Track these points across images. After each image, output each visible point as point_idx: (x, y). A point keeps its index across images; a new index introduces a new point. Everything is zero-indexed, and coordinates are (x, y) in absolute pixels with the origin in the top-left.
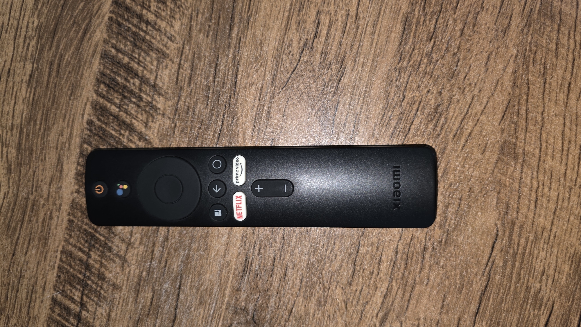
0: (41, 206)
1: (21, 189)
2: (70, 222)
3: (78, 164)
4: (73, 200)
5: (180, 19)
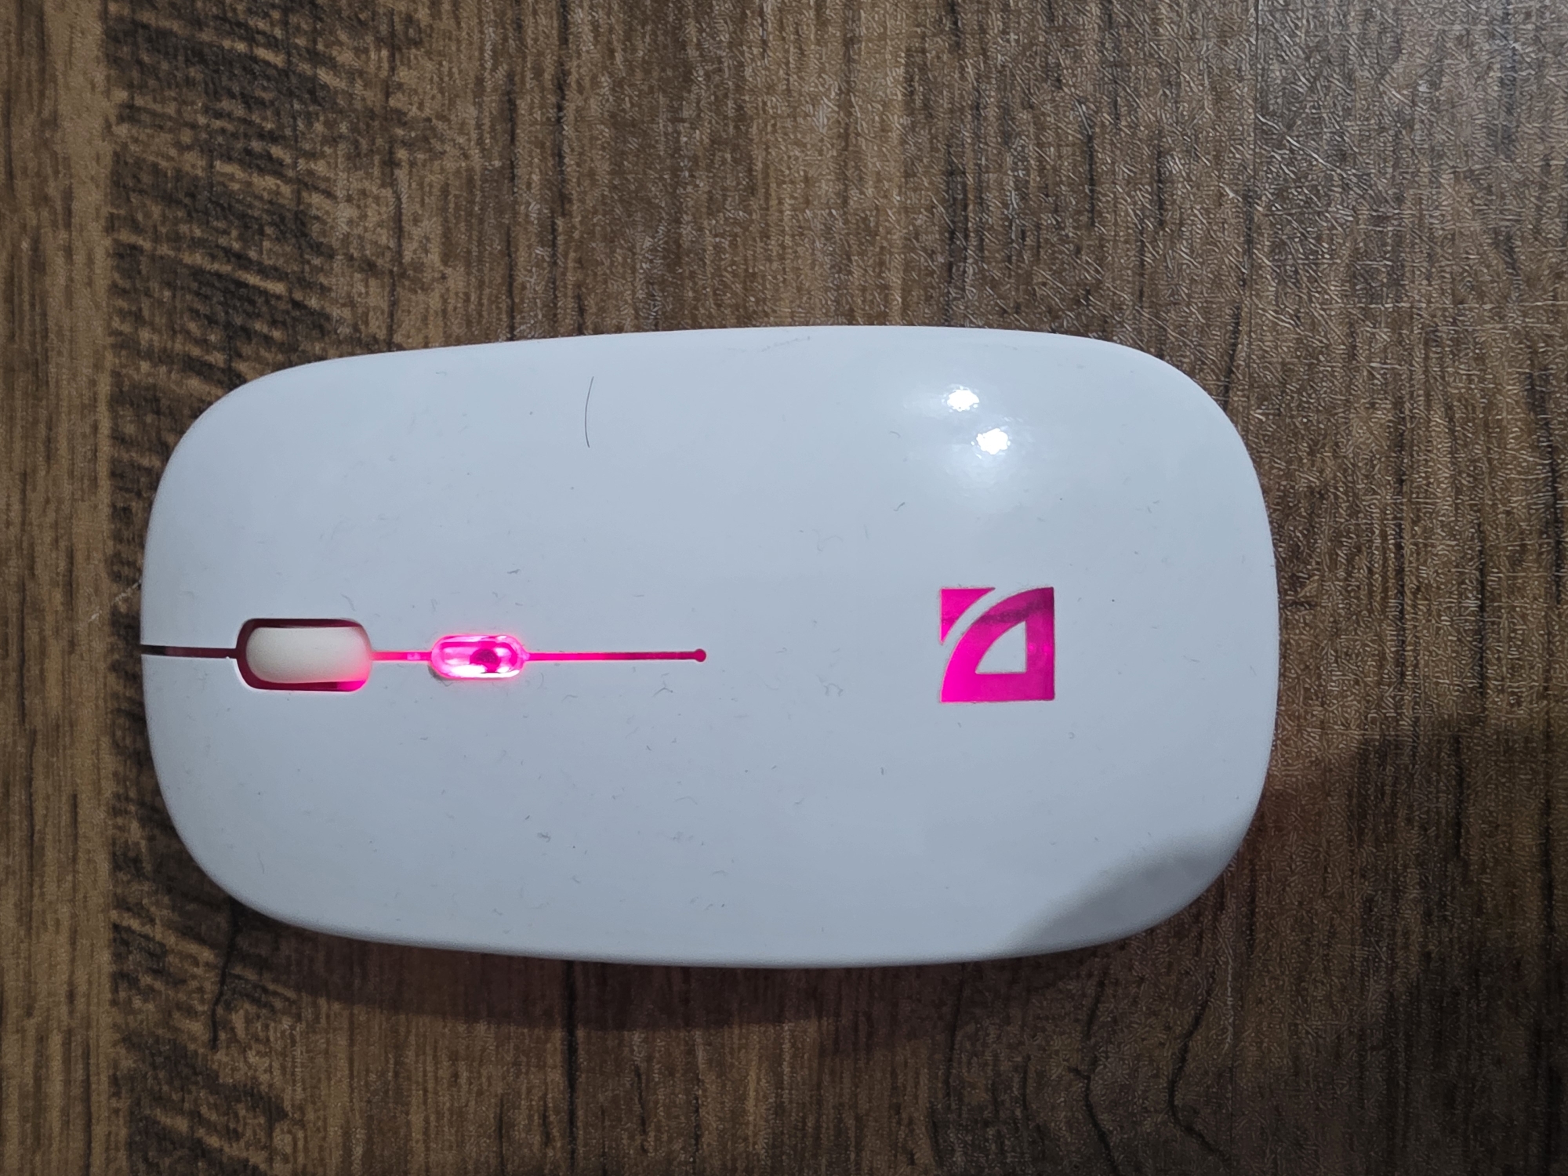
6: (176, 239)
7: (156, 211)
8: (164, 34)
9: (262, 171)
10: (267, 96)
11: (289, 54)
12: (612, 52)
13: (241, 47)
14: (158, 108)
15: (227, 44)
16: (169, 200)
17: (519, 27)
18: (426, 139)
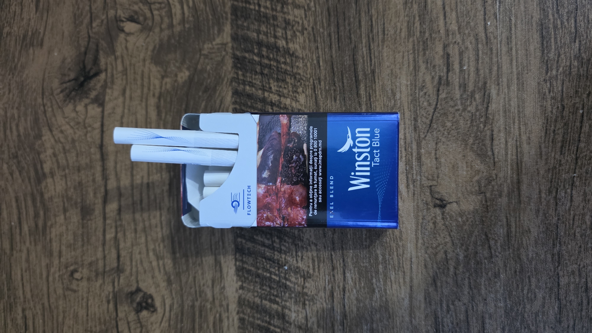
0: (209, 311)
1: (185, 298)
2: (242, 320)
3: (236, 260)
4: (240, 297)
5: (303, 92)
6: (254, 317)
7: (249, 310)
8: (250, 270)
9: (274, 303)
10: (275, 286)
11: (280, 277)
12: (356, 284)
13: (268, 275)
14: (249, 287)
15: (265, 274)
16: (252, 308)
17: (334, 276)
18: (313, 300)
